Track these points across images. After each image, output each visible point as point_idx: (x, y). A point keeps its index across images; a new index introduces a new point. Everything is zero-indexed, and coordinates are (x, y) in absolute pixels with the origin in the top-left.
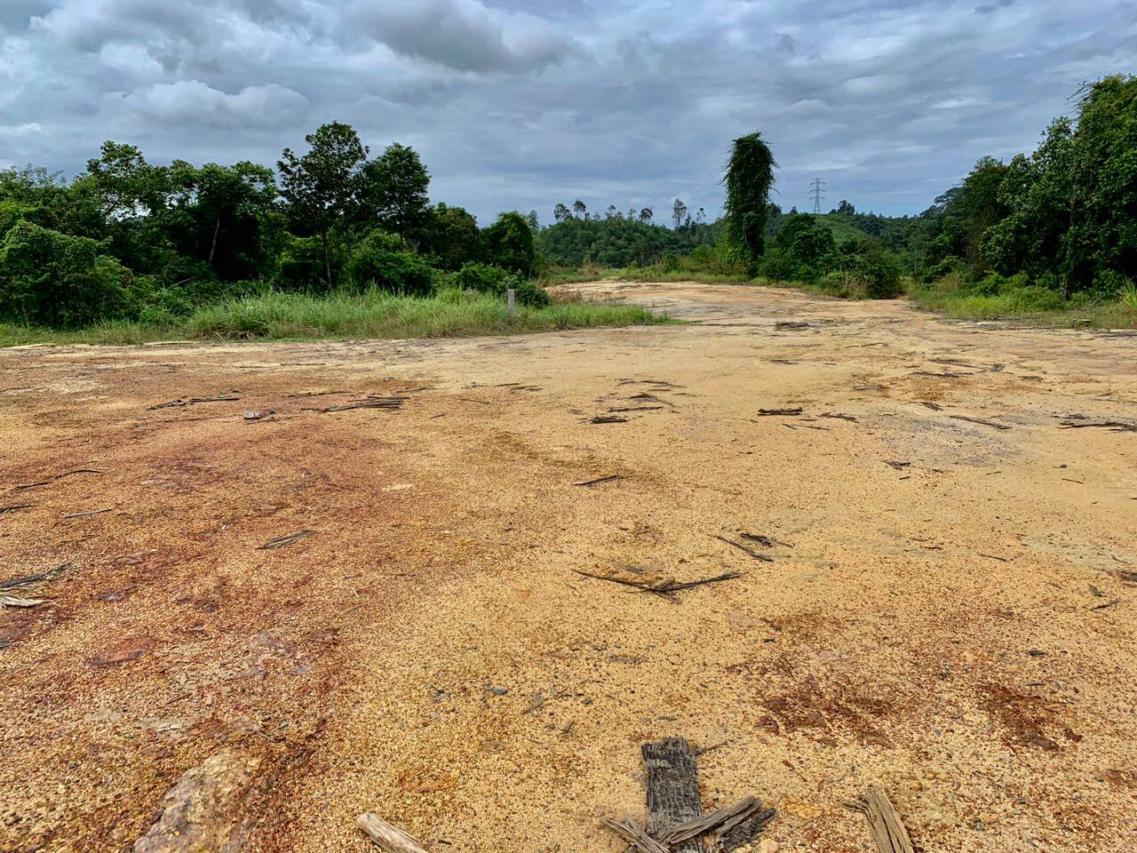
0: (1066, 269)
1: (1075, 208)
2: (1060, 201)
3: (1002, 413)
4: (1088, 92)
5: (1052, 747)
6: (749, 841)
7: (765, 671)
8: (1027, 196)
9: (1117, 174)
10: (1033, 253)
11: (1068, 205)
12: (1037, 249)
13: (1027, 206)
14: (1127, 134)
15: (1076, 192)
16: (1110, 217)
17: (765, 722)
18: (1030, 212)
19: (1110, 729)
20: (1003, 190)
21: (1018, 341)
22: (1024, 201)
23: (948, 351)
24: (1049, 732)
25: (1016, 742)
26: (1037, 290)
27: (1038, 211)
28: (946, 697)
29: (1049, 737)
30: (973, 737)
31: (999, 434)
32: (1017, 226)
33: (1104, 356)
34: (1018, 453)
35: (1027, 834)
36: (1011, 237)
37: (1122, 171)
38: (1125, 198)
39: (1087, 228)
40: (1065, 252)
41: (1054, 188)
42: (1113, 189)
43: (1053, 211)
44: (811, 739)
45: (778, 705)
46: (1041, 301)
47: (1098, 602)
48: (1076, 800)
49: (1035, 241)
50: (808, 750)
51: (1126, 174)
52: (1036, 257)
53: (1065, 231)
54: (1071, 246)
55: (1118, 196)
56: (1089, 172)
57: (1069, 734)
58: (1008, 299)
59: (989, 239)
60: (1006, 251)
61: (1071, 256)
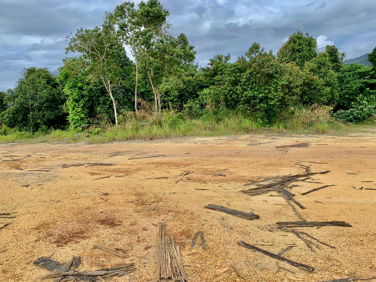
0: (31, 125)
1: (31, 107)
2: (26, 104)
3: (44, 167)
4: (26, 71)
5: (118, 225)
6: (80, 263)
7: (46, 238)
8: (15, 102)
9: (42, 97)
10: (20, 120)
11: (29, 106)
12: (21, 119)
13: (15, 105)
14: (43, 85)
15: (30, 102)
16: (42, 109)
17: (58, 246)
18: (16, 107)
19: (125, 219)
20: (5, 100)
21: (28, 148)
22: (14, 104)
23: (6, 153)
24: (116, 223)
25: (112, 227)
26: (23, 132)
27: (19, 107)
28: (92, 226)
29: (117, 224)
30: (104, 229)
31: (48, 173)
32: (13, 112)
33: (57, 149)
34: (57, 176)
35: (127, 238)
36: (11, 115)
37: (43, 96)
38: (45, 104)
39: (36, 112)
40: (30, 120)
41: (23, 100)
42: (41, 101)
43: (24, 107)
44: (73, 243)
45: (57, 242)
46: (25, 136)
47: (104, 200)
48: (129, 230)
49: (19, 117)
50: (74, 246)
51: (45, 97)
52: (21, 122)
53: (29, 113)
54: (32, 118)
55: (43, 103)
56: (34, 96)
57: (119, 222)
58: (14, 136)
59: (3, 116)
60: (10, 120)
61: (32, 121)
